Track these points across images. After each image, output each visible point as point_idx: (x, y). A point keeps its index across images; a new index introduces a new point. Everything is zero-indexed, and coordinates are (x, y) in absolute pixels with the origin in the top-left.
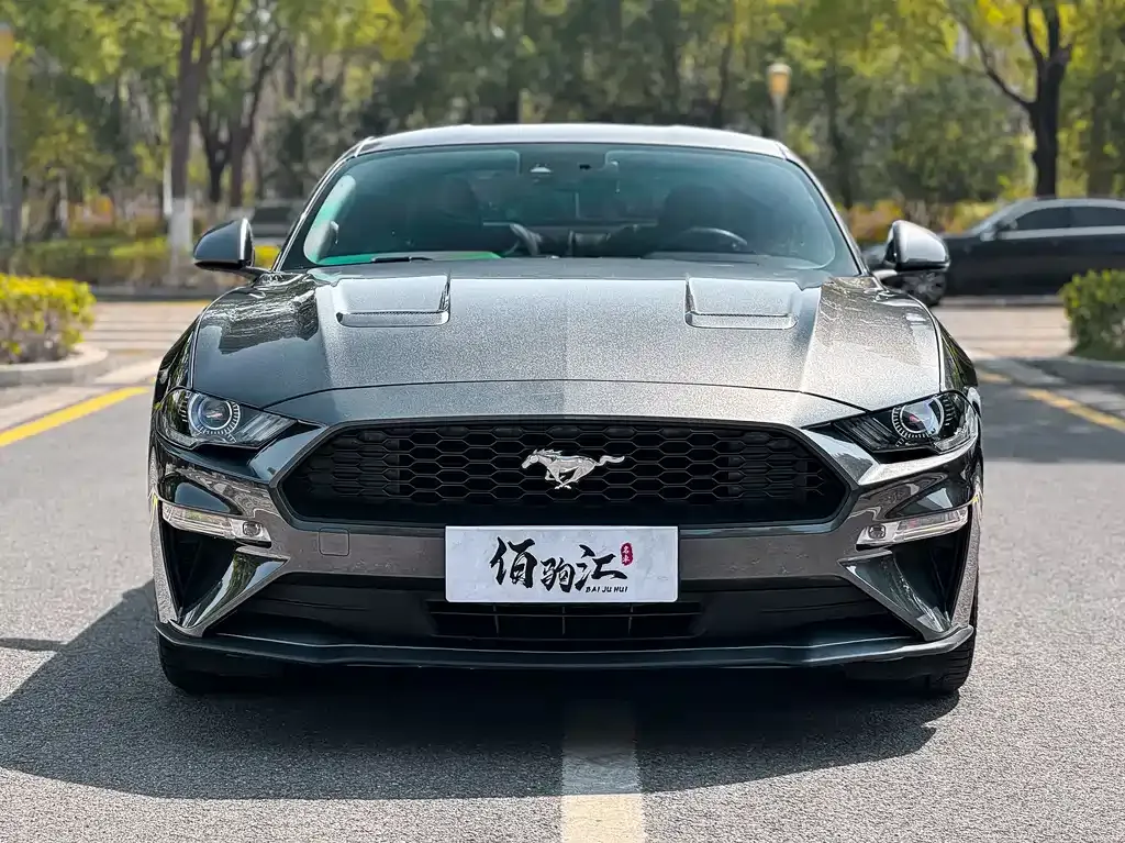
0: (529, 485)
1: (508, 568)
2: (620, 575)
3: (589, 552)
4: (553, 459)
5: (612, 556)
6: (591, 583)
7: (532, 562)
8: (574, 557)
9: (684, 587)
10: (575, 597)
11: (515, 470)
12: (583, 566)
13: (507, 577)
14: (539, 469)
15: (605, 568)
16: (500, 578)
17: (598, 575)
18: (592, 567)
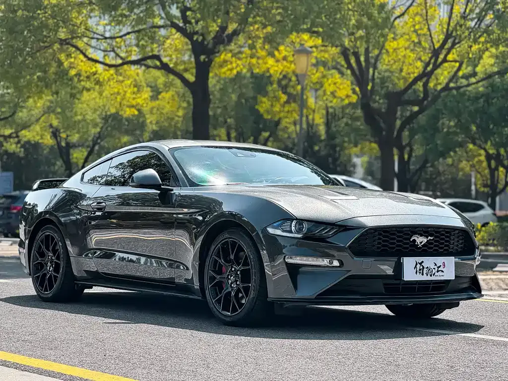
0: (411, 246)
1: (418, 270)
2: (442, 271)
3: (436, 265)
4: (418, 238)
5: (441, 266)
6: (436, 274)
7: (423, 268)
8: (432, 266)
9: (456, 276)
10: (433, 278)
11: (408, 241)
12: (434, 269)
13: (418, 273)
14: (414, 241)
15: (439, 269)
16: (416, 273)
17: (438, 271)
18: (437, 269)
